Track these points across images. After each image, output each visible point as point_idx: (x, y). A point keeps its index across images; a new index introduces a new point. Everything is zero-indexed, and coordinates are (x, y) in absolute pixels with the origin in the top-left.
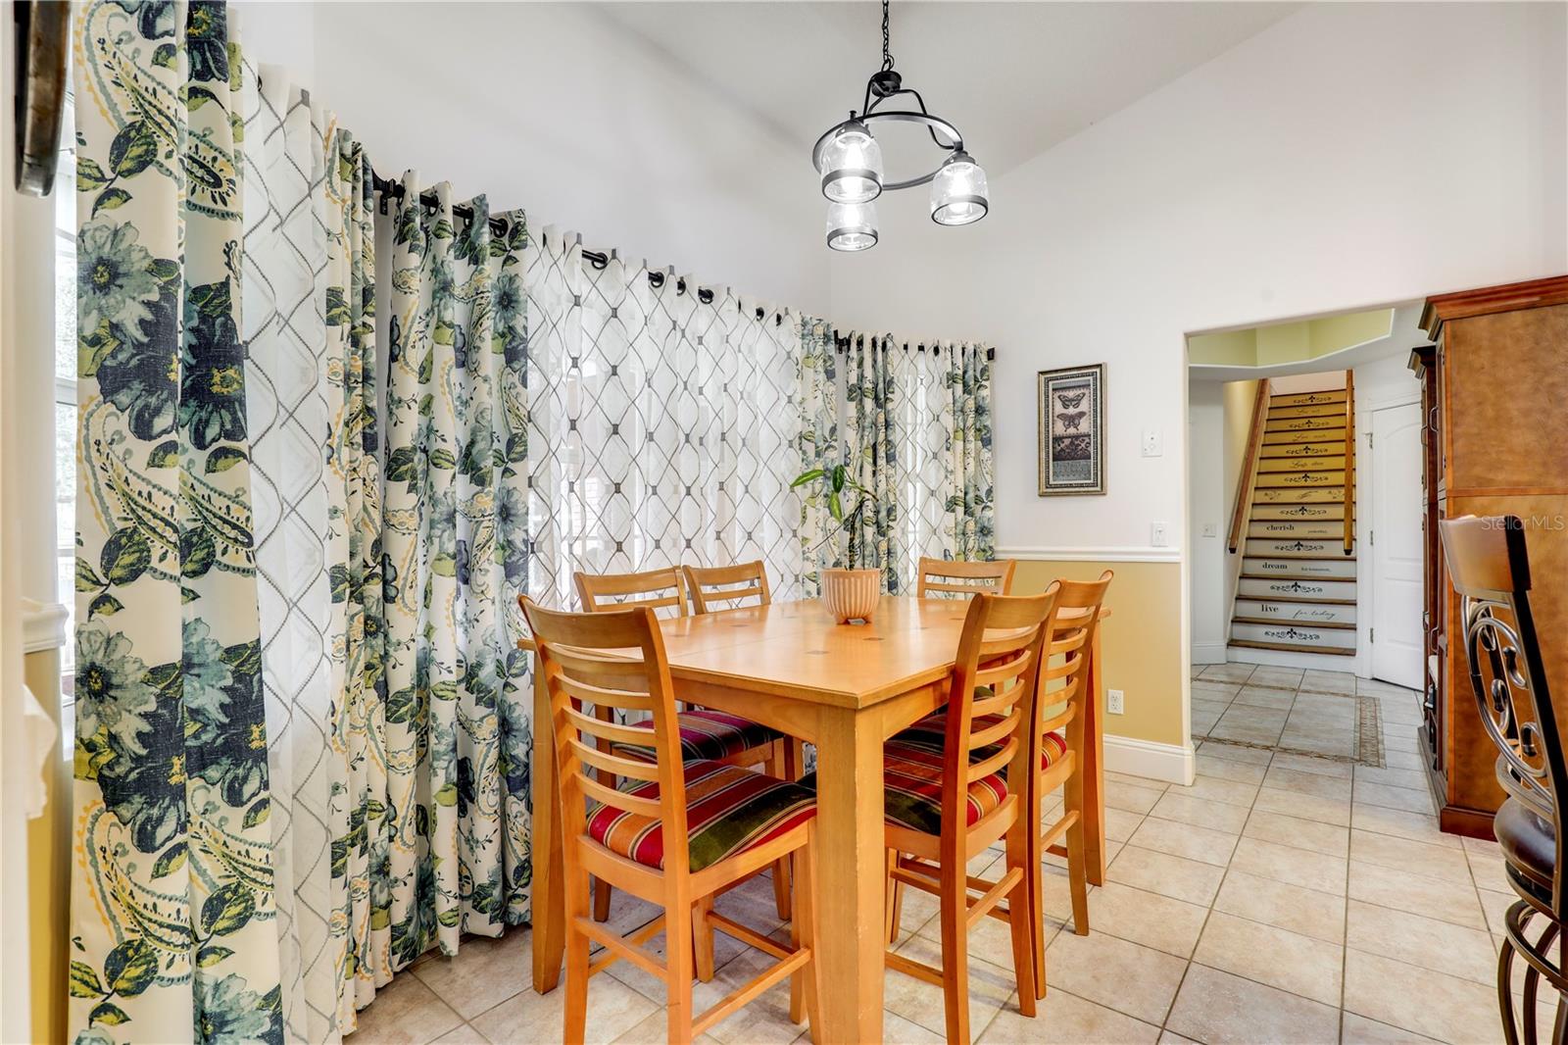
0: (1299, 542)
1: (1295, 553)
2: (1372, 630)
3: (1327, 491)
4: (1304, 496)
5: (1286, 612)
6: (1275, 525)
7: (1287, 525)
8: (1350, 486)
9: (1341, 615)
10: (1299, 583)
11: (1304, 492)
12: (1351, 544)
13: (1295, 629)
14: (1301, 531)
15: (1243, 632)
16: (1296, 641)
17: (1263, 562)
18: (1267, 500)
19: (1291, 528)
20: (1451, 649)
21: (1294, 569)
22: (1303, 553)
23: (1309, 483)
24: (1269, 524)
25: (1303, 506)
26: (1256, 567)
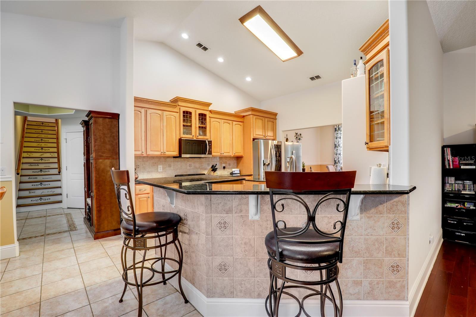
0: (41, 170)
1: (40, 173)
2: (67, 194)
3: (49, 154)
4: (42, 155)
5: (38, 192)
6: (32, 164)
7: (37, 164)
8: (58, 152)
9: (57, 191)
10: (42, 183)
11: (41, 154)
12: (60, 170)
13: (42, 198)
14: (41, 166)
15: (22, 202)
16: (43, 201)
17: (28, 177)
18: (28, 156)
19: (38, 165)
20: (95, 196)
21: (40, 178)
22: (43, 173)
23: (43, 151)
24: (30, 164)
25: (42, 158)
26: (26, 179)
